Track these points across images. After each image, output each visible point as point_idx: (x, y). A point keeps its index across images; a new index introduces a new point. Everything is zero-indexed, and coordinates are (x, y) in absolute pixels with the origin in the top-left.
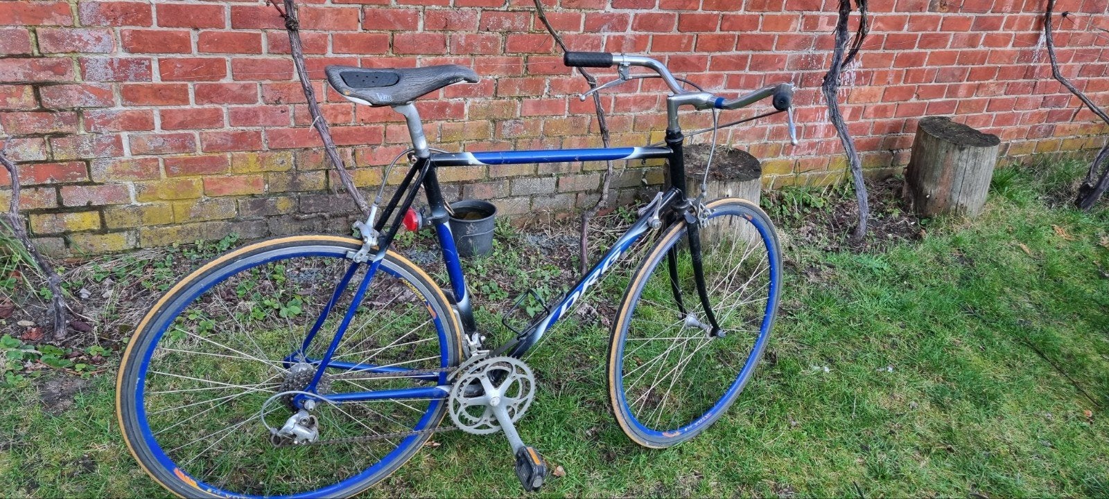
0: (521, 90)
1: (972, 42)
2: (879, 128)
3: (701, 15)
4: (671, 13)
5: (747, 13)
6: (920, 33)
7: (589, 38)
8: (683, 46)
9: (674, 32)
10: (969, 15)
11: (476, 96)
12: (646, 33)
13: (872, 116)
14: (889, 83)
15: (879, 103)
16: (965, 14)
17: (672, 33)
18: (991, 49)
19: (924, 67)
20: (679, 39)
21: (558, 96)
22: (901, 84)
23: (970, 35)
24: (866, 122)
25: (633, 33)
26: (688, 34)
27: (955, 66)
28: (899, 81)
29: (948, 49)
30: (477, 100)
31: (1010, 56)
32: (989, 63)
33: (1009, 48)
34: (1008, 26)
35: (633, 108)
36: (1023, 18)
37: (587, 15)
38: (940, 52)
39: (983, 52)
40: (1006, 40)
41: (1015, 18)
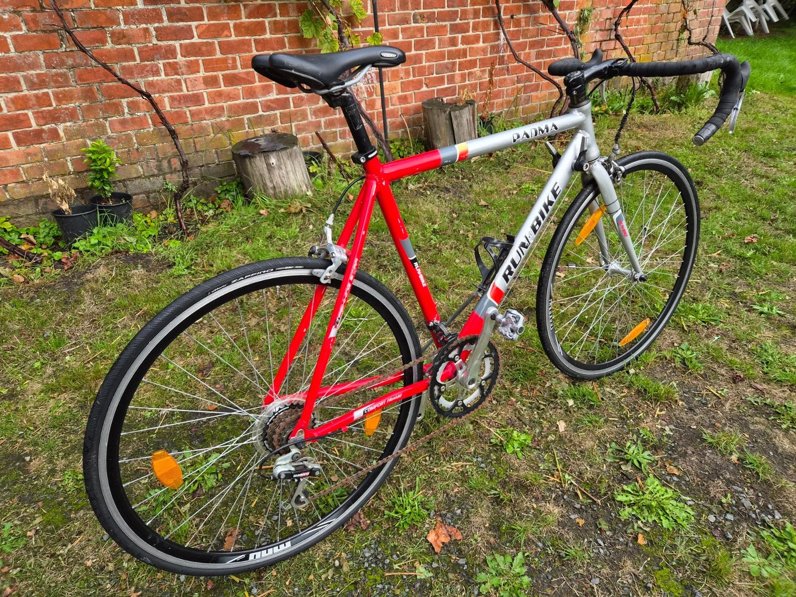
0: (103, 112)
1: (453, 42)
2: (405, 112)
3: (234, 41)
4: (210, 41)
5: (273, 36)
6: (413, 40)
7: (147, 66)
8: (230, 65)
9: (219, 55)
10: (444, 23)
11: (65, 121)
12: (195, 58)
13: (398, 103)
14: (402, 78)
15: (401, 94)
16: (441, 23)
17: (217, 57)
18: (469, 46)
19: (424, 64)
20: (225, 61)
21: (139, 114)
22: (411, 78)
23: (450, 38)
24: (394, 109)
25: (184, 59)
26: (230, 56)
27: (446, 61)
28: (409, 76)
29: (437, 49)
30: (68, 124)
31: (484, 50)
32: (470, 56)
33: (481, 44)
34: (475, 29)
35: (207, 117)
36: (483, 22)
37: (138, 48)
38: (432, 52)
39: (463, 49)
40: (476, 39)
41: (478, 22)
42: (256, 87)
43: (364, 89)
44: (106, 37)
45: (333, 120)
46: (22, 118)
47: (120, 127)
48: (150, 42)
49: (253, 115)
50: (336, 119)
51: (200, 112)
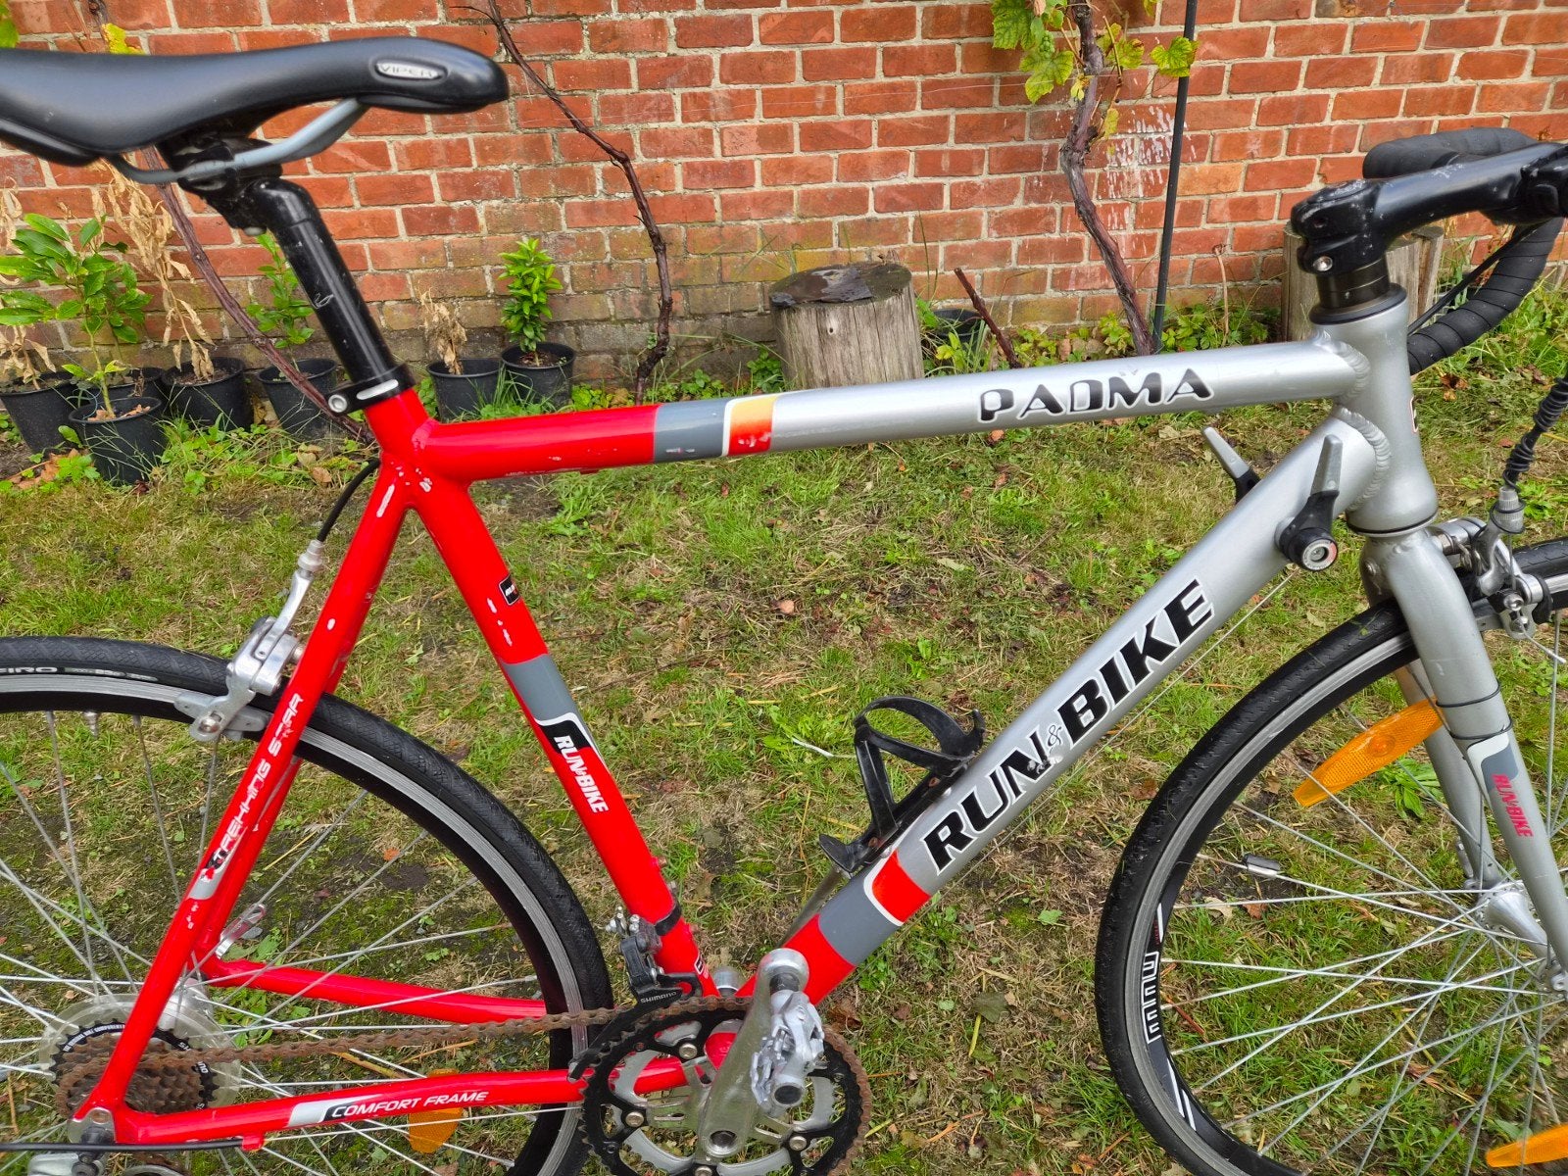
0: (557, 186)
1: (1433, 69)
2: (1244, 240)
3: (838, 52)
4: (785, 49)
5: (928, 42)
6: (1305, 60)
7: (649, 98)
8: (819, 105)
9: (799, 82)
10: (1411, 19)
11: (489, 197)
12: (747, 86)
13: (1226, 217)
14: (1252, 156)
15: (1240, 194)
16: (1403, 18)
17: (795, 85)
18: (1482, 82)
19: (1327, 122)
20: (809, 94)
21: (622, 195)
22: (1281, 157)
23: (1423, 58)
24: (1215, 230)
25: (725, 87)
26: (823, 84)
27: (1399, 118)
28: (1276, 151)
29: (1376, 85)
30: (495, 203)
31: (1532, 97)
32: (1479, 109)
33: (1525, 78)
34: (1512, 35)
35: (754, 213)
36: (1545, 18)
37: (639, 61)
38: (1358, 94)
39: (1462, 90)
40: (1514, 64)
41: (1528, 19)
42: (869, 156)
43: (1137, 176)
44: (580, 37)
45: (1041, 243)
46: (419, 183)
47: (584, 218)
48: (664, 49)
49: (852, 218)
50: (1051, 242)
51: (741, 200)
